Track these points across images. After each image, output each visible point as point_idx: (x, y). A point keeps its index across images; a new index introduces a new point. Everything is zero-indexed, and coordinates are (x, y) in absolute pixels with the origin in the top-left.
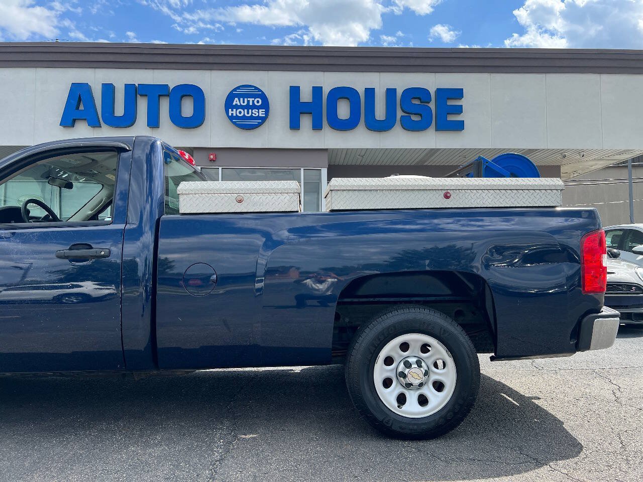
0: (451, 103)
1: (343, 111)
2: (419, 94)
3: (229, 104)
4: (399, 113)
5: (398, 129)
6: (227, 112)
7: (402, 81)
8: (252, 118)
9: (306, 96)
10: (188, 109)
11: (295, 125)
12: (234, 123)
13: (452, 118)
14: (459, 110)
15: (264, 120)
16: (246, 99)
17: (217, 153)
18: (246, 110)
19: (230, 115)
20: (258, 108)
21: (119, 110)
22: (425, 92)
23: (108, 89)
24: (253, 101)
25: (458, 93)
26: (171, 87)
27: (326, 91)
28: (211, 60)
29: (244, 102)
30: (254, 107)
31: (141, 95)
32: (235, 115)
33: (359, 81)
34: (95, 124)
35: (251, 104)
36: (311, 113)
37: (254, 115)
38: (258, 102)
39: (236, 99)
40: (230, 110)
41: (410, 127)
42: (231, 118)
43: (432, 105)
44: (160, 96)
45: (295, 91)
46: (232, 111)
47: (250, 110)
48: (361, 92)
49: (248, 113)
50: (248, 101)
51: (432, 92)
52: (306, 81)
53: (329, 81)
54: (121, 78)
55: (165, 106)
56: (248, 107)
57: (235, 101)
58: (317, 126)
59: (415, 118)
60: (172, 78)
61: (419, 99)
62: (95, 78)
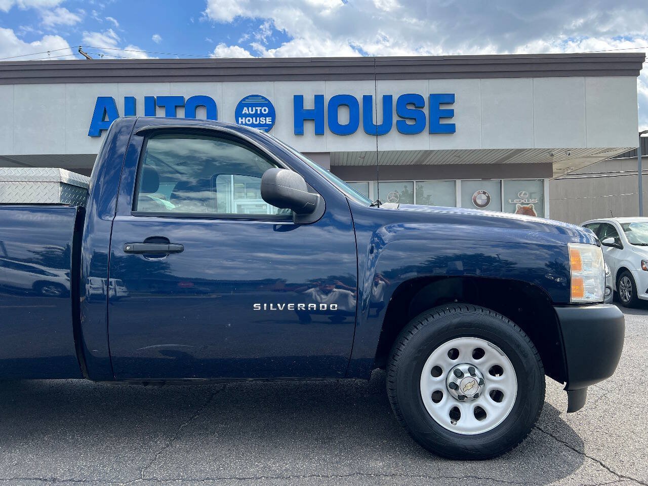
0: (443, 108)
1: (343, 117)
2: (413, 100)
3: (239, 113)
4: (395, 118)
5: (394, 132)
6: (237, 119)
7: (397, 88)
8: (260, 125)
9: (309, 104)
13: (444, 122)
14: (450, 114)
15: (270, 127)
16: (254, 108)
18: (254, 118)
19: (240, 123)
20: (265, 116)
22: (420, 98)
23: (130, 102)
24: (261, 110)
25: (450, 99)
26: (187, 98)
27: (327, 99)
28: (222, 73)
29: (252, 111)
30: (262, 115)
31: (159, 107)
32: (244, 123)
33: (358, 89)
35: (259, 112)
36: (314, 120)
37: (261, 122)
38: (265, 110)
39: (245, 108)
40: (240, 118)
41: (405, 130)
43: (426, 111)
44: (176, 107)
45: (299, 100)
46: (242, 119)
47: (258, 118)
48: (360, 99)
49: (256, 121)
50: (256, 110)
51: (426, 97)
52: (309, 90)
53: (330, 89)
54: (141, 91)
55: (181, 116)
56: (256, 115)
57: (244, 110)
58: (319, 132)
59: (409, 123)
60: (187, 90)
61: (414, 104)
62: (118, 92)
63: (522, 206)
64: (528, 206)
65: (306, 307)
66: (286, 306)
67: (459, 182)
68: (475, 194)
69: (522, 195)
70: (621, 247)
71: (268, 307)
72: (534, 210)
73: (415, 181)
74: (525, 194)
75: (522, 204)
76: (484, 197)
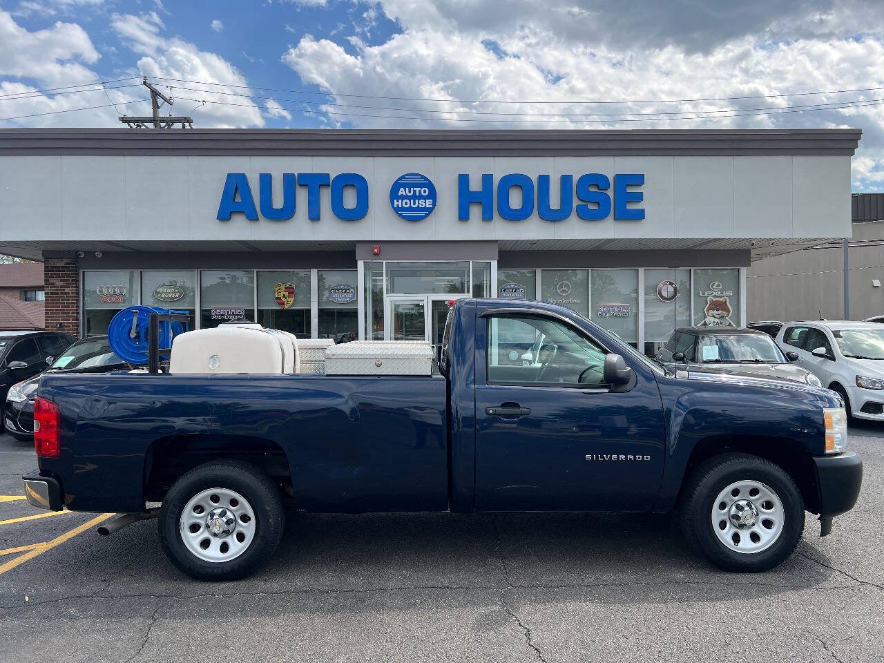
0: (631, 190)
1: (515, 200)
2: (597, 181)
3: (394, 195)
4: (576, 203)
5: (574, 218)
6: (393, 204)
7: (579, 167)
8: (418, 209)
9: (475, 185)
10: (350, 200)
11: (464, 216)
12: (400, 215)
13: (630, 207)
14: (639, 197)
15: (430, 211)
16: (412, 189)
17: (381, 246)
18: (412, 201)
19: (395, 206)
20: (425, 198)
21: (278, 202)
22: (604, 178)
23: (266, 180)
24: (420, 192)
25: (639, 179)
26: (333, 176)
27: (497, 179)
28: (374, 146)
29: (410, 192)
30: (420, 197)
31: (300, 185)
32: (400, 206)
33: (532, 167)
34: (253, 218)
35: (417, 194)
36: (481, 203)
37: (420, 206)
38: (425, 192)
39: (402, 189)
40: (395, 200)
41: (587, 216)
42: (397, 210)
43: (610, 193)
44: (320, 186)
45: (463, 180)
46: (398, 201)
47: (417, 201)
48: (535, 179)
49: (414, 204)
50: (415, 191)
51: (611, 178)
52: (476, 168)
53: (500, 167)
54: (280, 167)
55: (326, 196)
56: (414, 197)
57: (400, 192)
58: (487, 217)
59: (592, 207)
60: (333, 166)
61: (597, 186)
62: (252, 167)
63: (714, 300)
64: (721, 299)
65: (626, 458)
66: (611, 457)
67: (641, 271)
68: (661, 285)
69: (714, 287)
70: (833, 359)
71: (597, 457)
72: (728, 304)
73: (590, 269)
74: (718, 286)
75: (715, 296)
76: (671, 289)
